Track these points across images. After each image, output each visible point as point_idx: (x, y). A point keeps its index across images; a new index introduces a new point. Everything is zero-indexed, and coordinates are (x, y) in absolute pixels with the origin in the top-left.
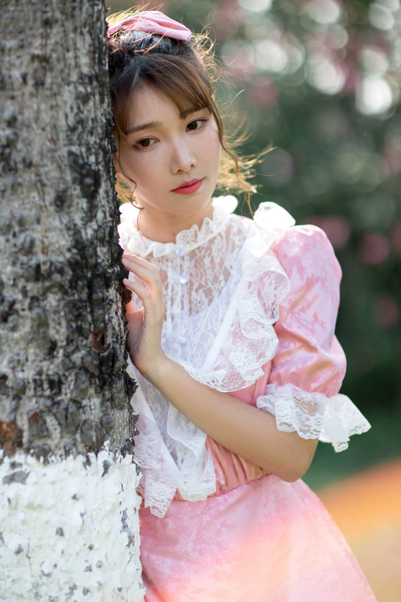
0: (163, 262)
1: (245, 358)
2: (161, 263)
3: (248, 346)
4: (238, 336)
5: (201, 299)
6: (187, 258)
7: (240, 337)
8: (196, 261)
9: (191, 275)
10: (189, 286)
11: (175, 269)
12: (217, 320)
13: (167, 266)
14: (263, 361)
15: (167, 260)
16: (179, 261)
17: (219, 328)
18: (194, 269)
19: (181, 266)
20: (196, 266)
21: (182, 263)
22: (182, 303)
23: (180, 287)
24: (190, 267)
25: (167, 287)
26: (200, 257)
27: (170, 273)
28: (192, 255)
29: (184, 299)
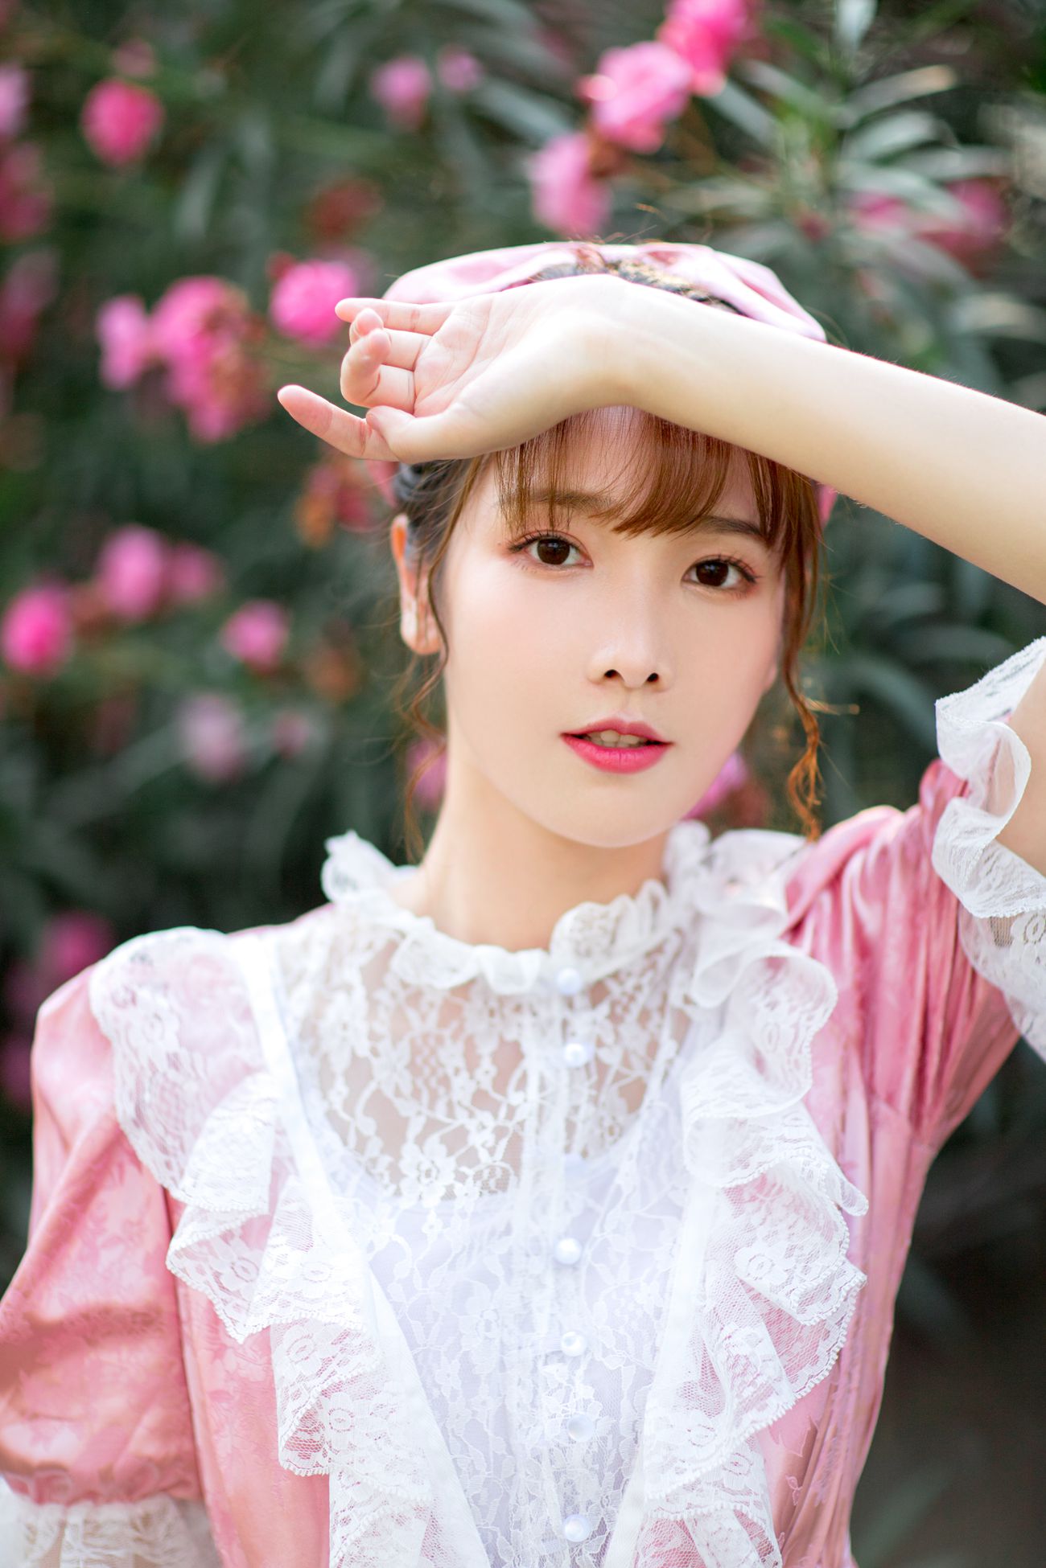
0: (503, 1017)
2: (497, 1019)
4: (746, 1196)
5: (614, 1118)
6: (581, 1002)
7: (752, 1199)
8: (613, 1005)
9: (600, 1043)
10: (595, 1078)
11: (544, 1033)
13: (520, 1025)
15: (518, 1009)
16: (557, 1011)
18: (608, 1025)
19: (565, 1024)
20: (614, 1018)
21: (568, 1014)
22: (570, 1127)
23: (565, 1078)
24: (594, 1022)
25: (522, 1084)
26: (624, 994)
27: (529, 1046)
28: (597, 992)
29: (579, 1118)
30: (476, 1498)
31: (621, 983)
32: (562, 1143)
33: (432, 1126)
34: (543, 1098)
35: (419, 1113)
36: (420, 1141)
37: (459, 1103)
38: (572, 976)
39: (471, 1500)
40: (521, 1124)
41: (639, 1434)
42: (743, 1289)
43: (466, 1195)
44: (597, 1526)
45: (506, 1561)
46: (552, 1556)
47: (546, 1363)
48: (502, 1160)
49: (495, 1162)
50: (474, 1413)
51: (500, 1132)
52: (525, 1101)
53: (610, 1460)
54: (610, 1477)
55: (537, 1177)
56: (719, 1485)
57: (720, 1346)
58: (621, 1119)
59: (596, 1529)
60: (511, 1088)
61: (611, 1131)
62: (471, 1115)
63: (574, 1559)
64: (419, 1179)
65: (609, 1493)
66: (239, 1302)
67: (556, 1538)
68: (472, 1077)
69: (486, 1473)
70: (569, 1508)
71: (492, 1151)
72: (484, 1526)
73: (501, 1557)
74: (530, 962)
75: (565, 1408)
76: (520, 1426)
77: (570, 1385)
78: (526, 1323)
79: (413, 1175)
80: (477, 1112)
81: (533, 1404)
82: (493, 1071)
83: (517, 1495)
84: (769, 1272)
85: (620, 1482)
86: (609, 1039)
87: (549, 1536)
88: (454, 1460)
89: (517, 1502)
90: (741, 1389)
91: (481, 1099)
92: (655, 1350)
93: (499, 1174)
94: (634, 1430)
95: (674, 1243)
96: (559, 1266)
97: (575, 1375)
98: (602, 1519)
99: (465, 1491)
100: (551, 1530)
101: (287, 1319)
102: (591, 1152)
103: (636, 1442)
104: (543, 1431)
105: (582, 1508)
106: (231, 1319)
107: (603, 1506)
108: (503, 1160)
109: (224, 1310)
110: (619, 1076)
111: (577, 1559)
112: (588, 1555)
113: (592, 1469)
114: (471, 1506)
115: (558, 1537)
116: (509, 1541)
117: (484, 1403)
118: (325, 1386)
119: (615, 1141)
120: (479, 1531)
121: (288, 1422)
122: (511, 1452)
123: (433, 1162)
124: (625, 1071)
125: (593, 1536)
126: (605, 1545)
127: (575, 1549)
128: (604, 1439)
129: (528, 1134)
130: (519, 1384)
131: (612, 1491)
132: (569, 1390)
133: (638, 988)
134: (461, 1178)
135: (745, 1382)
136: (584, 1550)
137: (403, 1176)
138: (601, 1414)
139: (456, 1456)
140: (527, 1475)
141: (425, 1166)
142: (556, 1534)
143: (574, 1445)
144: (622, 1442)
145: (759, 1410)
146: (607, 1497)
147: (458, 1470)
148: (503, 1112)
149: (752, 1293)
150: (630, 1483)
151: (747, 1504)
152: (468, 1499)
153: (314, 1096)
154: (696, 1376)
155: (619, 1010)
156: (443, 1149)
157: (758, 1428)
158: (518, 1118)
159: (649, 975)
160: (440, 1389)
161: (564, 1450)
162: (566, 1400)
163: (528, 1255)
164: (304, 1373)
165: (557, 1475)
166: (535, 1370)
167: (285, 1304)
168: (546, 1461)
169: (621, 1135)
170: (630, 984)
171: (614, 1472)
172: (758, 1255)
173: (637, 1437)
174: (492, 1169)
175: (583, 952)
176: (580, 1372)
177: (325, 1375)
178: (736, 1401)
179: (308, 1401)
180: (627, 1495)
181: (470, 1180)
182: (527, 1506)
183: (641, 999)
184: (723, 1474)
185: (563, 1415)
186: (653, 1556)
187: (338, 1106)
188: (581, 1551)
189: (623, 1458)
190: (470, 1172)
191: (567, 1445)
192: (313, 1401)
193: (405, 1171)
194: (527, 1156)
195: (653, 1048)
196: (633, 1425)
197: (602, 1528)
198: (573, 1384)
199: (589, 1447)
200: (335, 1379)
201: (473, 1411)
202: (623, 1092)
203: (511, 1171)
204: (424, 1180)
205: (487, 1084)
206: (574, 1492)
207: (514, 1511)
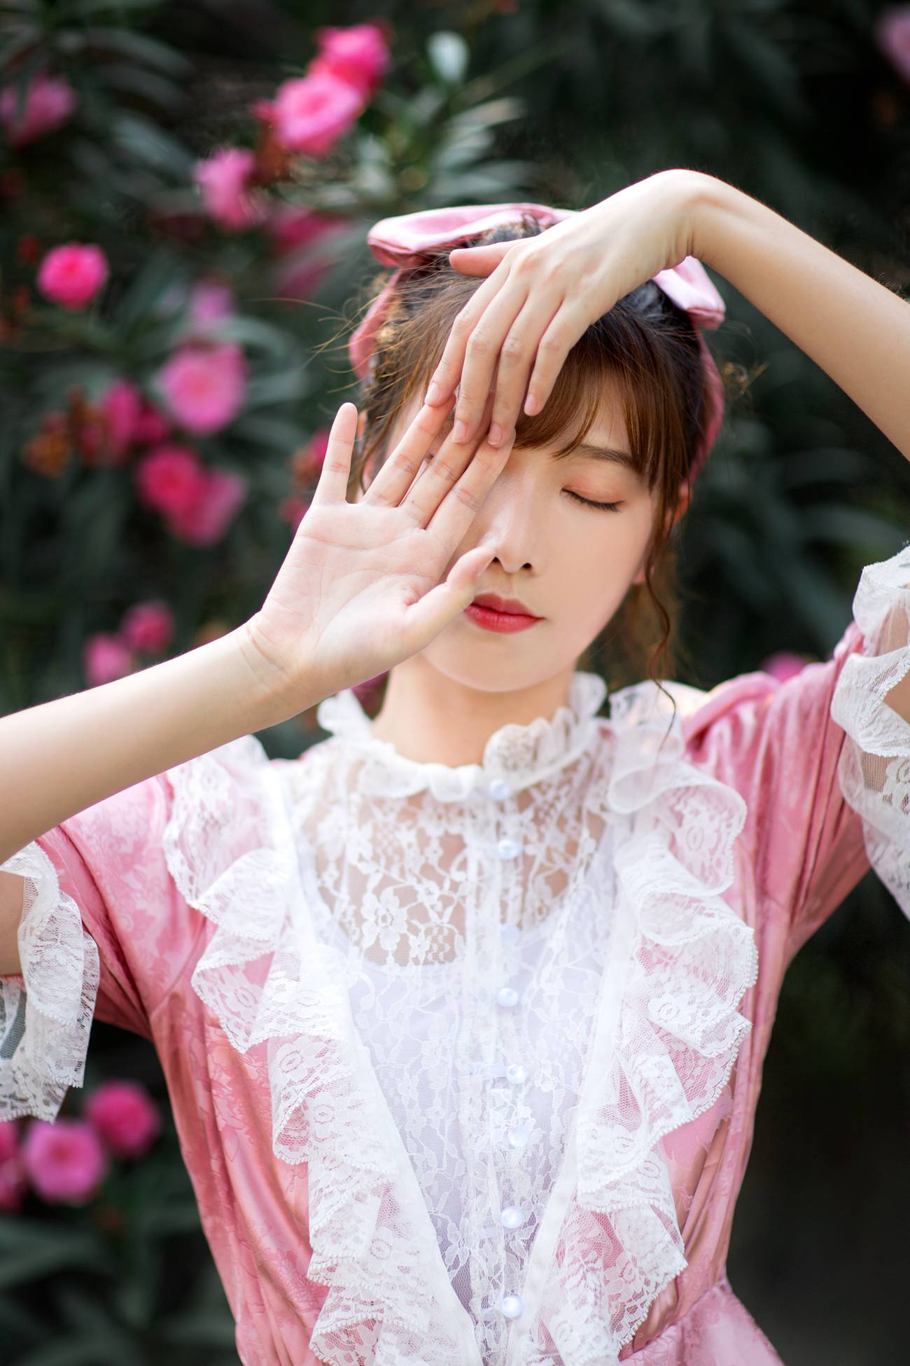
0: (449, 819)
1: (690, 1003)
3: (689, 973)
4: (655, 960)
5: (542, 901)
6: (510, 806)
7: (659, 962)
8: (537, 811)
9: (526, 841)
10: (521, 867)
11: (481, 830)
12: (595, 936)
13: (462, 824)
14: (736, 992)
15: (460, 812)
16: (493, 814)
17: (605, 953)
18: (532, 826)
19: (498, 825)
20: (537, 820)
21: (500, 817)
22: (504, 906)
23: (499, 867)
24: (521, 824)
25: (463, 866)
26: (545, 802)
27: (470, 838)
28: (524, 799)
29: (509, 898)
30: (429, 1189)
31: (544, 793)
32: (498, 916)
33: (386, 882)
34: (481, 881)
35: (378, 871)
36: (378, 891)
37: (410, 871)
38: (502, 784)
39: (425, 1191)
40: (464, 898)
41: (565, 1145)
42: (652, 1029)
43: (419, 946)
44: (528, 1218)
45: (453, 1242)
46: (490, 1240)
47: (493, 1087)
48: (448, 923)
49: (442, 923)
50: (429, 1121)
51: (446, 901)
52: (467, 880)
53: (541, 1165)
54: (540, 1179)
55: (479, 939)
56: (634, 1184)
57: (635, 1072)
58: (548, 901)
59: (527, 1221)
60: (453, 868)
61: (540, 911)
62: (419, 881)
63: (508, 1243)
64: (376, 922)
65: (539, 1193)
66: (239, 1021)
67: (495, 1225)
68: (422, 853)
69: (437, 1169)
70: (507, 1200)
71: (440, 915)
72: (435, 1213)
73: (449, 1239)
74: (467, 774)
75: (507, 1123)
76: (471, 1135)
77: (513, 1105)
78: (476, 1055)
79: (372, 919)
80: (424, 880)
81: (481, 1118)
82: (440, 852)
83: (467, 1191)
84: (676, 1016)
85: (547, 1184)
86: (533, 837)
87: (489, 1224)
88: (411, 1158)
89: (467, 1196)
90: (652, 1103)
91: (427, 871)
92: (581, 1079)
93: (446, 932)
94: (561, 1142)
95: (597, 994)
96: (502, 1009)
97: (517, 1098)
98: (533, 1213)
99: (420, 1183)
100: (491, 1218)
101: (283, 1033)
102: (525, 927)
103: (563, 1152)
104: (490, 1139)
105: (517, 1203)
106: (232, 1032)
107: (533, 1203)
108: (450, 922)
109: (227, 1025)
110: (542, 868)
111: (510, 1243)
112: (519, 1241)
113: (526, 1171)
114: (424, 1196)
115: (497, 1224)
116: (458, 1227)
117: (437, 1113)
118: (311, 1089)
119: (543, 920)
120: (431, 1217)
121: (280, 1118)
122: (462, 1157)
123: (388, 910)
124: (548, 864)
125: (525, 1226)
126: (534, 1234)
127: (510, 1234)
128: (537, 1146)
129: (470, 904)
130: (470, 1103)
131: (541, 1191)
132: (512, 1109)
133: (557, 798)
134: (415, 931)
135: (655, 1098)
136: (516, 1237)
137: (365, 920)
138: (535, 1127)
139: (413, 1154)
140: (475, 1174)
141: (382, 912)
142: (495, 1222)
143: (513, 1150)
144: (551, 1152)
145: (666, 1118)
146: (537, 1196)
147: (415, 1167)
148: (447, 885)
149: (661, 1033)
150: (556, 1185)
151: (658, 1200)
152: (422, 1190)
153: (310, 873)
154: (615, 1100)
155: (541, 815)
156: (396, 901)
157: (666, 1132)
158: (460, 893)
159: (565, 789)
160: (400, 1099)
161: (504, 1154)
162: (509, 1116)
163: (476, 1000)
164: (293, 1080)
165: (498, 1175)
166: (484, 1091)
167: (282, 1022)
168: (490, 1164)
169: (548, 914)
170: (551, 795)
171: (544, 1175)
172: (667, 1004)
173: (563, 1148)
174: (441, 929)
175: (510, 765)
176: (522, 1095)
177: (310, 1081)
178: (649, 1112)
179: (297, 1100)
180: (553, 1194)
181: (422, 934)
182: (475, 1199)
183: (560, 806)
184: (639, 1177)
185: (506, 1128)
186: (579, 1242)
187: (329, 884)
188: (514, 1237)
189: (551, 1164)
190: (422, 927)
191: (506, 1149)
192: (301, 1101)
193: (365, 916)
194: (470, 922)
195: (572, 848)
196: (561, 1138)
197: (532, 1220)
198: (516, 1105)
199: (525, 1153)
200: (318, 1083)
201: (428, 1119)
202: (548, 880)
203: (456, 931)
204: (381, 924)
205: (434, 861)
206: (511, 1189)
207: (465, 1203)
